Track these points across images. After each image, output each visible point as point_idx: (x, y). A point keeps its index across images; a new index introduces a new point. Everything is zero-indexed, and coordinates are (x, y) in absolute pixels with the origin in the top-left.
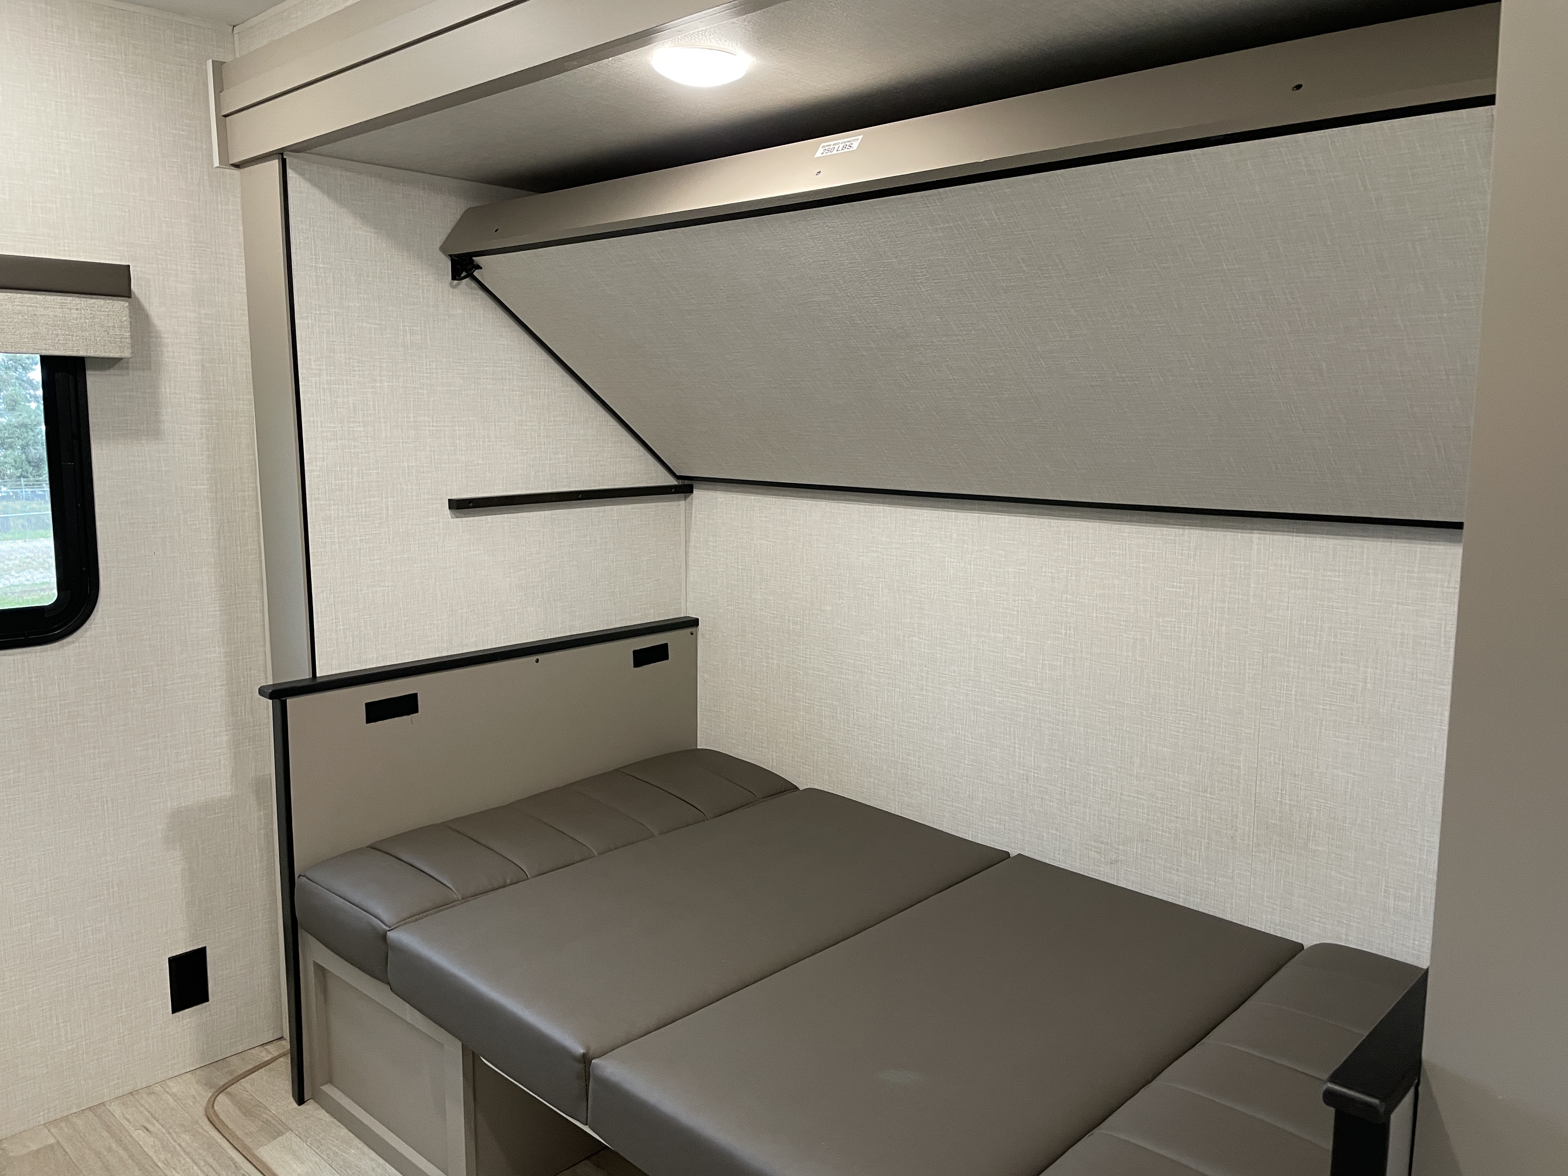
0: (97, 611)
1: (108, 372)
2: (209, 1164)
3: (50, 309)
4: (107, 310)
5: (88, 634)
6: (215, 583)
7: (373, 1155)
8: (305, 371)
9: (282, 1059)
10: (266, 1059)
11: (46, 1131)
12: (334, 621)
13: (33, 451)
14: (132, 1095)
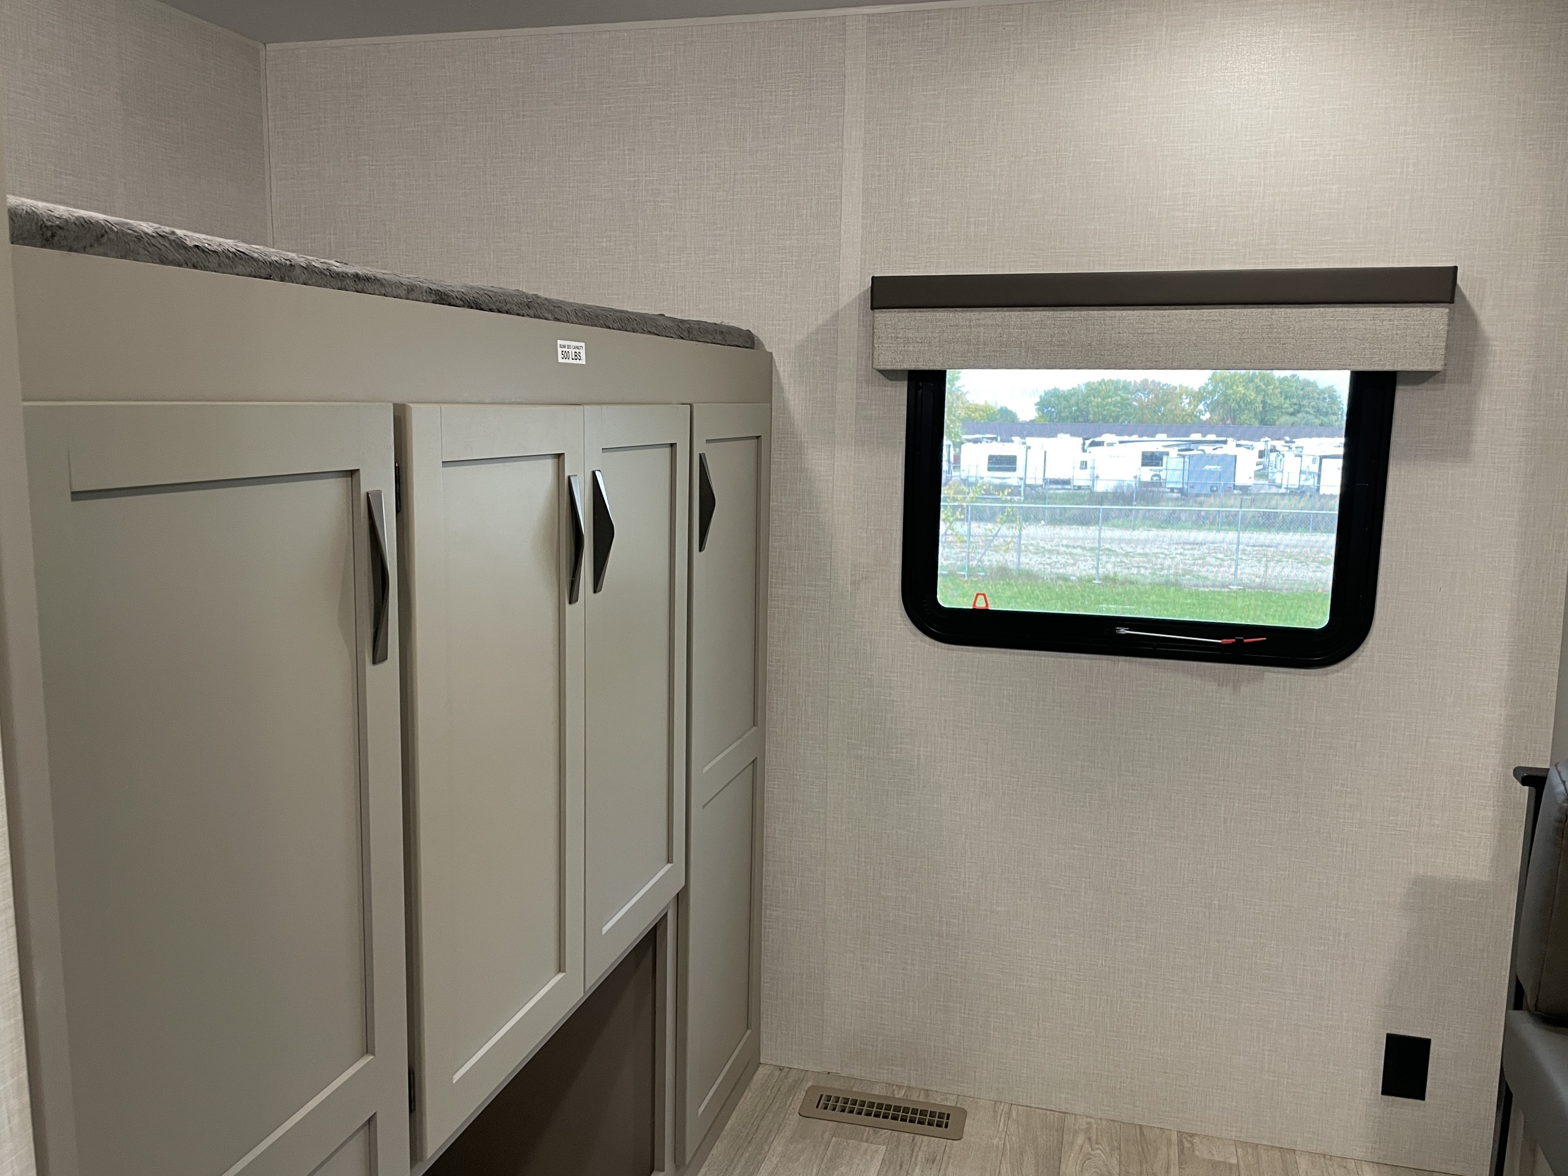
0: (1368, 644)
4: (1423, 319)
6: (1507, 632)
11: (1233, 1149)
14: (1325, 1158)
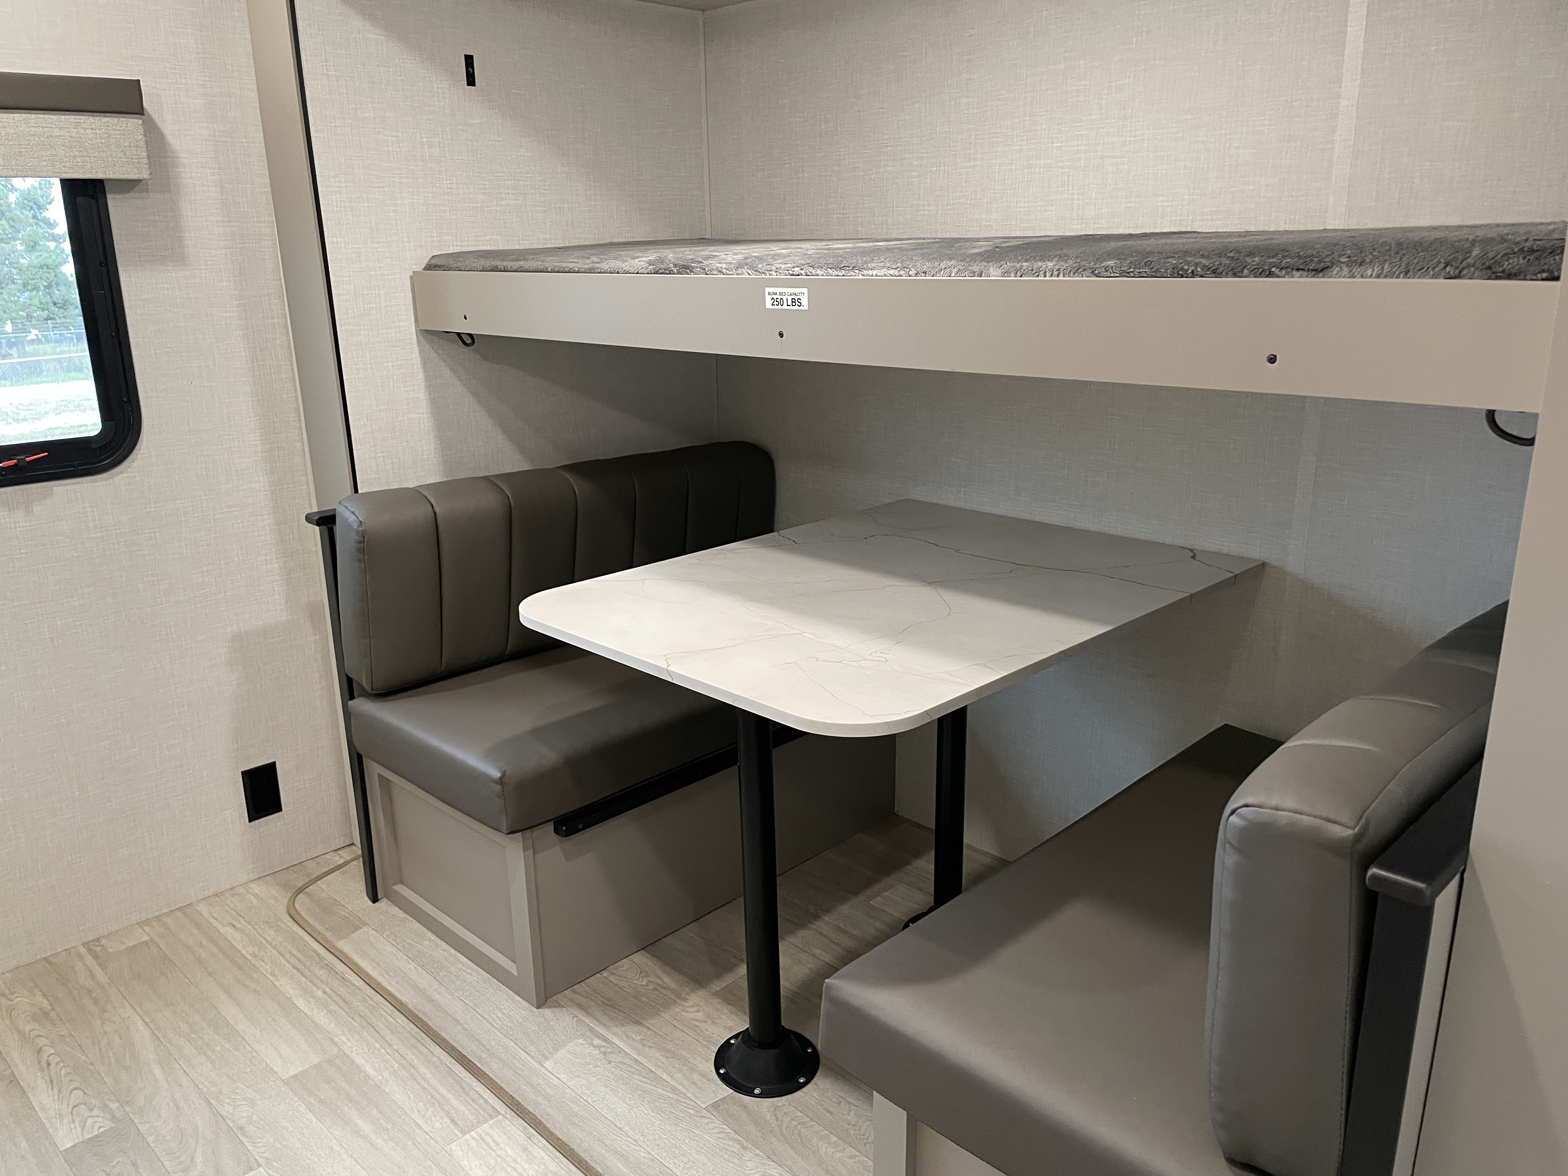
0: (142, 441)
1: (128, 195)
2: (294, 956)
3: (65, 130)
4: (121, 129)
5: (135, 464)
7: (445, 946)
8: (324, 189)
9: (355, 863)
10: (340, 863)
11: (140, 930)
12: (373, 449)
13: (57, 292)
14: (218, 896)
